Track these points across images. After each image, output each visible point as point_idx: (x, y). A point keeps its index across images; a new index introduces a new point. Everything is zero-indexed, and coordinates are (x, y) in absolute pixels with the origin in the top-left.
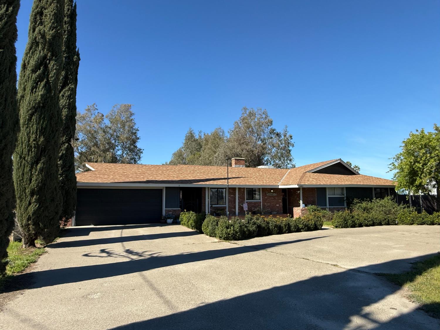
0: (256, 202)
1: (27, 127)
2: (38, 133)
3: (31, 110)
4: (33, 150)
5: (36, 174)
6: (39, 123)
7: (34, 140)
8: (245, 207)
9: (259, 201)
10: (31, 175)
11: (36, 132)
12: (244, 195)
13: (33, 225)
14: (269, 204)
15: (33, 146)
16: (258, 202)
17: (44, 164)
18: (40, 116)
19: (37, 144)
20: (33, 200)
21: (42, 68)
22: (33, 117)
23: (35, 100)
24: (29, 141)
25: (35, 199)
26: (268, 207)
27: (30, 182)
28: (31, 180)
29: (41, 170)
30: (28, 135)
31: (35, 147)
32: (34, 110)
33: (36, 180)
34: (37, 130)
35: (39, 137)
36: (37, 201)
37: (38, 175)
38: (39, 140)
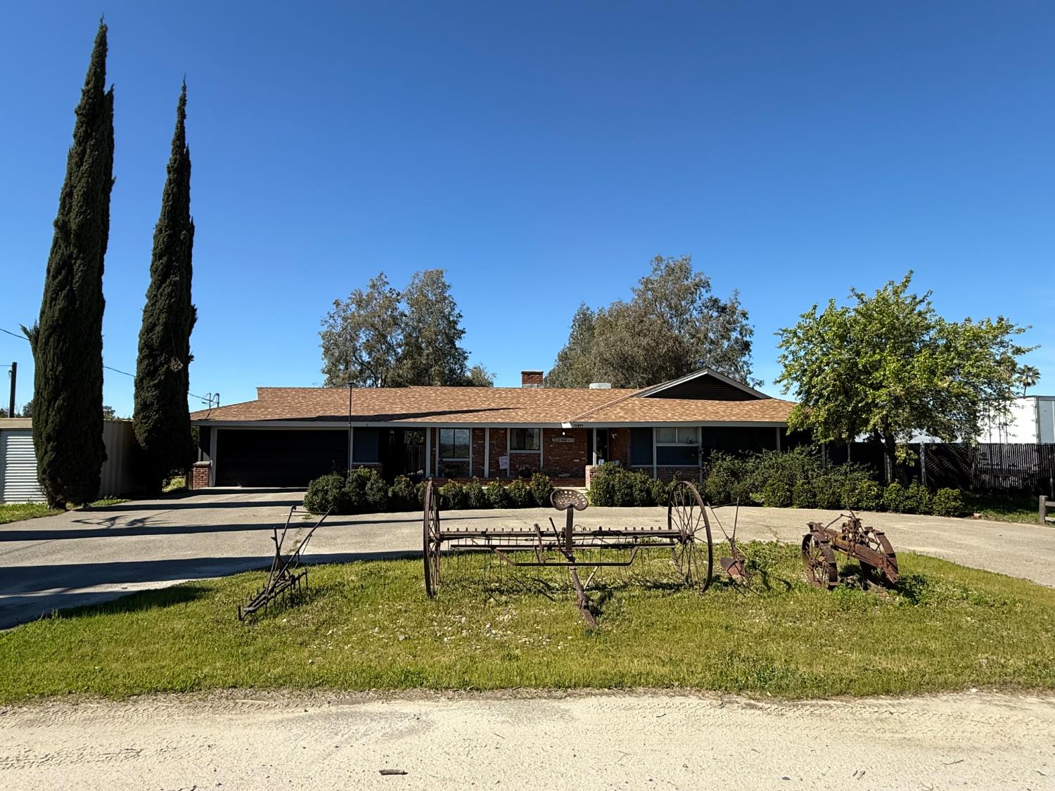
0: (530, 454)
1: (44, 354)
2: (56, 360)
3: (47, 330)
4: (51, 382)
5: (53, 414)
6: (57, 347)
7: (51, 370)
8: (504, 462)
9: (538, 452)
10: (48, 415)
11: (53, 359)
12: (506, 440)
13: (50, 480)
14: (557, 458)
15: (50, 377)
16: (533, 454)
17: (64, 401)
18: (60, 337)
19: (55, 375)
20: (49, 448)
21: (63, 272)
22: (51, 339)
23: (53, 317)
24: (46, 371)
25: (52, 447)
26: (555, 464)
27: (47, 424)
28: (47, 422)
29: (60, 409)
30: (44, 363)
31: (52, 379)
32: (51, 331)
33: (53, 422)
34: (54, 356)
35: (57, 365)
36: (53, 449)
37: (55, 415)
38: (57, 370)
